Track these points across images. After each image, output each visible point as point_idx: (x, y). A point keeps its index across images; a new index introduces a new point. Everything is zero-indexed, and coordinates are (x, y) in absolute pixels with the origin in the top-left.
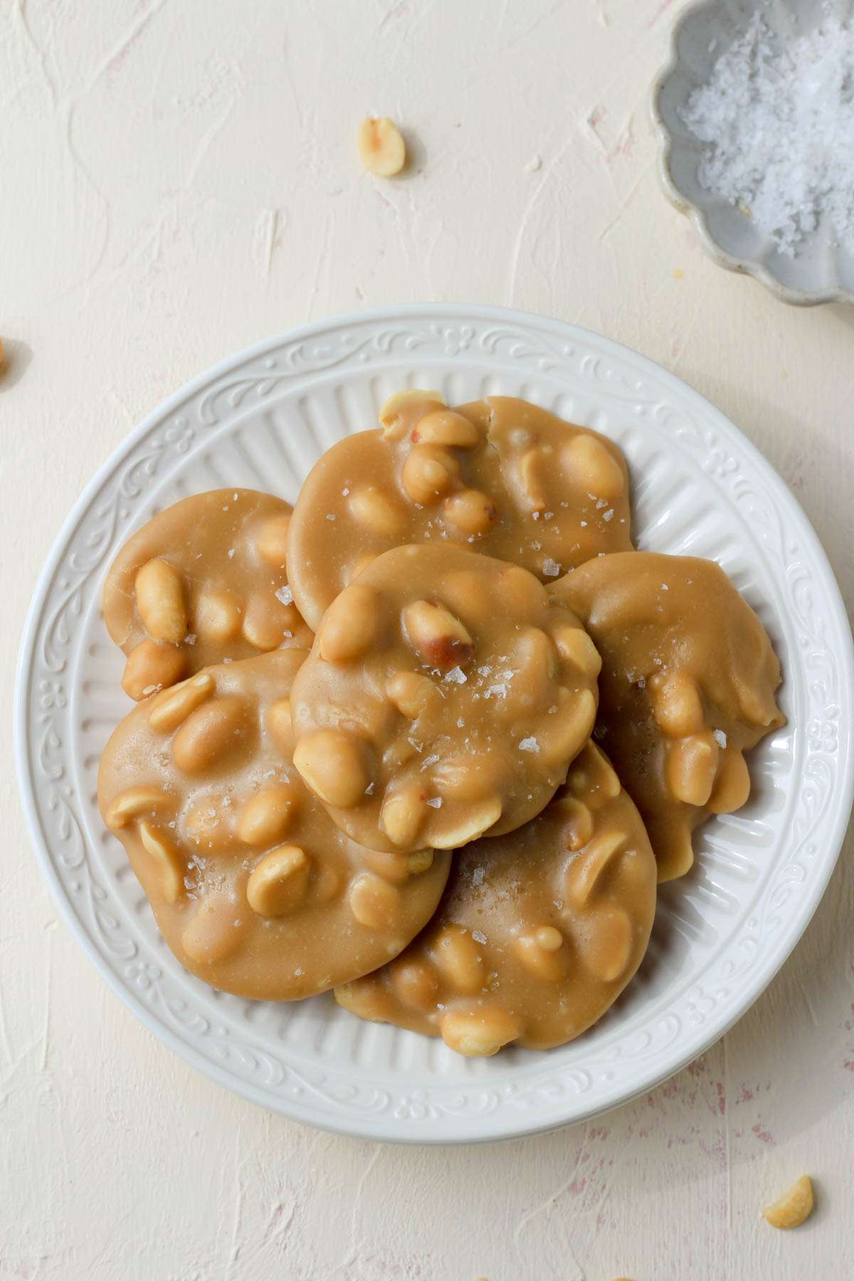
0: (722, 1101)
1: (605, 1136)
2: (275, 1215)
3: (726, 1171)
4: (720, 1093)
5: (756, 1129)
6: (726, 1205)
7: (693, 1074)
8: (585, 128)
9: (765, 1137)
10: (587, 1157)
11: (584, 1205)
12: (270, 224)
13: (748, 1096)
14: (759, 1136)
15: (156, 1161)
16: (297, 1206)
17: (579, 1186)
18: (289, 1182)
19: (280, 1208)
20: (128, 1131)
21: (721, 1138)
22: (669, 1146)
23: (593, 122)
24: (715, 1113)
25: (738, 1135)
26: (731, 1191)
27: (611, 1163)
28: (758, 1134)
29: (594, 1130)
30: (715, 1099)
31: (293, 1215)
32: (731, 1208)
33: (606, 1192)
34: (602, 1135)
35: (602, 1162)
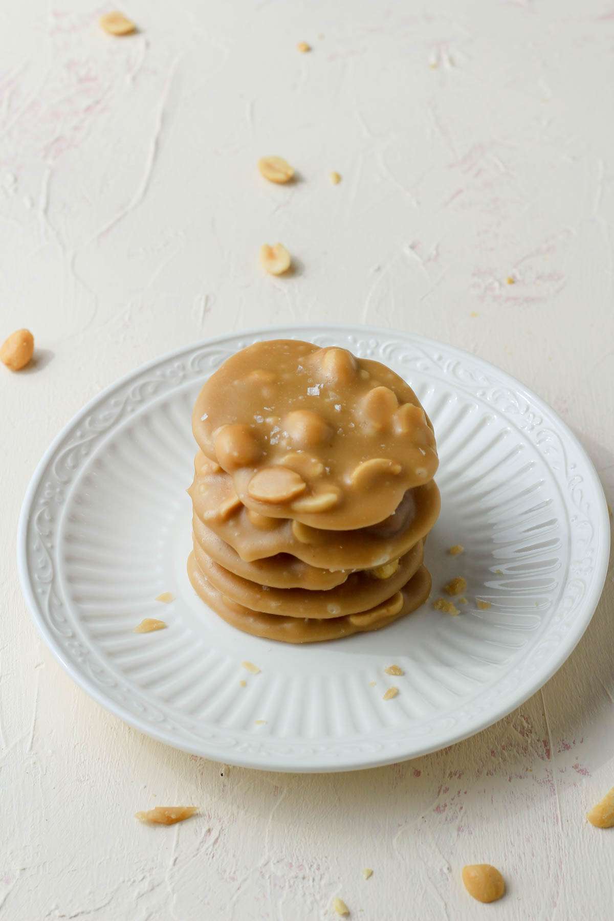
0: (548, 751)
1: (460, 777)
2: (205, 835)
3: (555, 795)
4: (546, 746)
5: (576, 767)
6: (557, 816)
7: (523, 736)
8: (407, 251)
9: (584, 772)
10: (447, 790)
11: (446, 820)
12: (203, 303)
13: (567, 747)
14: (578, 772)
15: (113, 805)
16: (222, 829)
17: (442, 808)
18: (216, 814)
19: (209, 831)
20: (92, 787)
21: (549, 774)
22: (510, 780)
23: (413, 247)
24: (543, 758)
25: (562, 771)
26: (560, 807)
27: (465, 793)
28: (577, 770)
29: (451, 773)
30: (542, 750)
31: (219, 835)
32: (561, 818)
33: (463, 810)
34: (458, 775)
35: (459, 792)
